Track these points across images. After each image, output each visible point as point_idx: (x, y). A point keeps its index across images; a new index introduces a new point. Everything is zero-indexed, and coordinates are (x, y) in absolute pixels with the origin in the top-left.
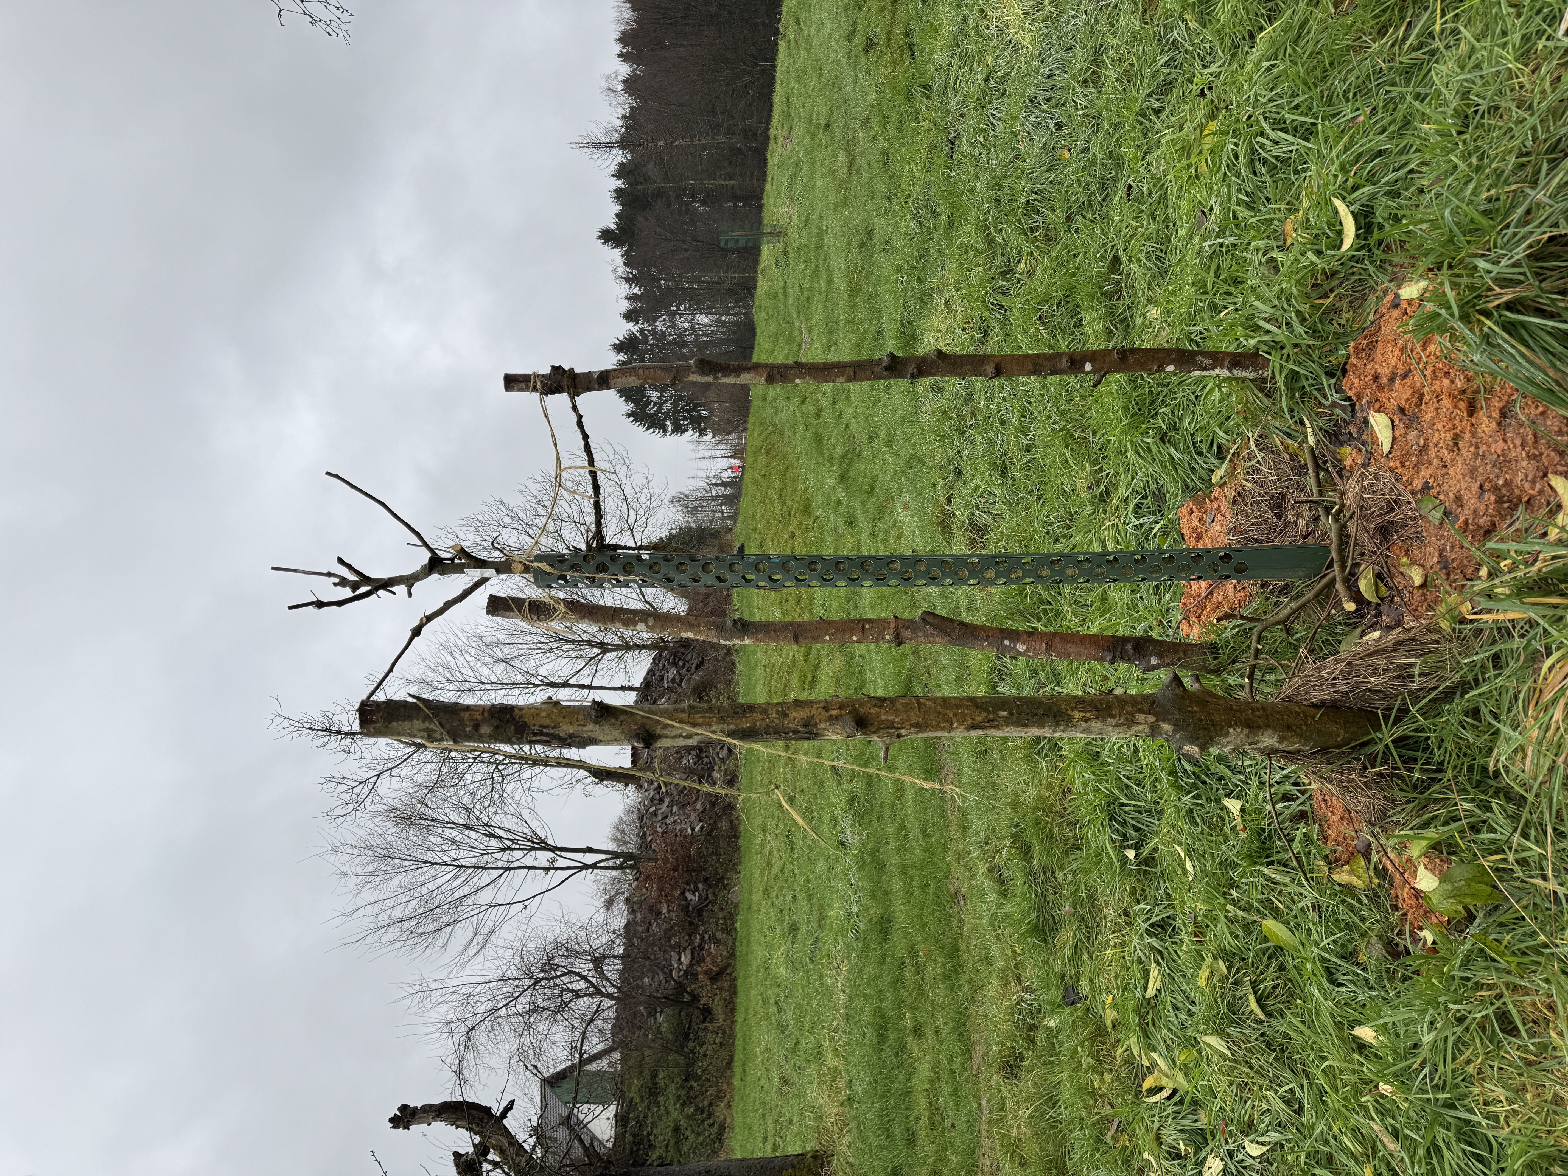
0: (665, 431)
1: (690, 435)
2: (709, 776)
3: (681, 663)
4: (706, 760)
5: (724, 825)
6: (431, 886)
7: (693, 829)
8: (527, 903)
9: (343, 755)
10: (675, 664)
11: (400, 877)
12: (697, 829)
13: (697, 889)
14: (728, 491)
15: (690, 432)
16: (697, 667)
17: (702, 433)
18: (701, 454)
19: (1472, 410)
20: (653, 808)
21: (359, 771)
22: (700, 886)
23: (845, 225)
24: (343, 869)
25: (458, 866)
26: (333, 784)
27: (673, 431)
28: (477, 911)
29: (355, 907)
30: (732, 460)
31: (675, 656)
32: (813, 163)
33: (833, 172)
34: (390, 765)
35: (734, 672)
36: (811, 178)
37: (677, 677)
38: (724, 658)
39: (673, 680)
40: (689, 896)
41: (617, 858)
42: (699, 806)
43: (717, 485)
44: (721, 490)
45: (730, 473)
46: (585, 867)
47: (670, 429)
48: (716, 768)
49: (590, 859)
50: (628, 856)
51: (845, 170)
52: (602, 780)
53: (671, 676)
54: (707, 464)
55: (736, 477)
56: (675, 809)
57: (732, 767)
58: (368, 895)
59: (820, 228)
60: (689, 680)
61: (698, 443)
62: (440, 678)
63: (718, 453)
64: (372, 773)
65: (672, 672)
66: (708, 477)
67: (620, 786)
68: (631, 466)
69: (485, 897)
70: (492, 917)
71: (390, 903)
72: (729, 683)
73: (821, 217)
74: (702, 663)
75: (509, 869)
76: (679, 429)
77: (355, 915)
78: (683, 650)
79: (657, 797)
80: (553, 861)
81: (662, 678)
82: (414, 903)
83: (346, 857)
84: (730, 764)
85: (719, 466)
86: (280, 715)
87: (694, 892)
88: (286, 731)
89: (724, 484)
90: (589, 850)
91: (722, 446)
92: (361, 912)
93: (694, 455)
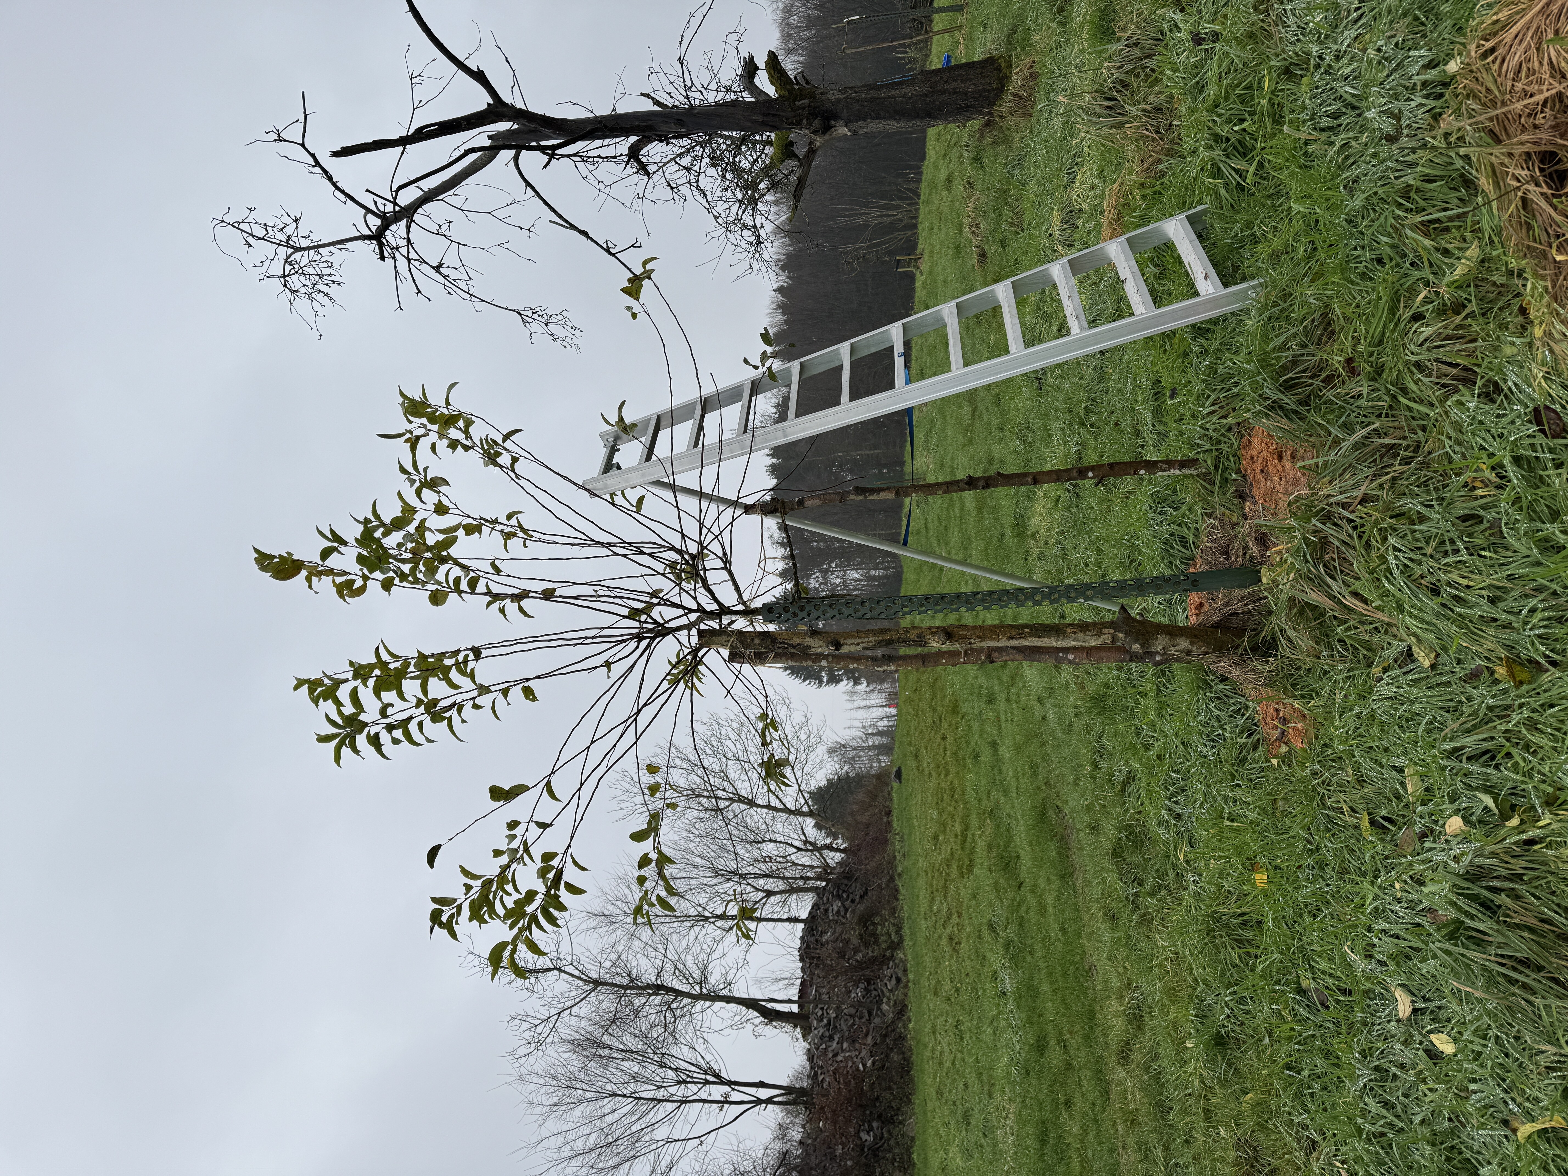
0: (821, 682)
1: (845, 685)
2: (879, 1009)
3: (845, 896)
4: (874, 993)
5: (895, 1057)
6: (610, 1119)
7: (864, 1065)
8: (702, 1139)
9: (527, 994)
10: (839, 897)
11: (581, 1108)
12: (869, 1064)
13: (871, 1129)
14: (885, 740)
15: (845, 682)
16: (862, 897)
17: (856, 682)
18: (856, 704)
19: (1280, 459)
20: (824, 1046)
21: (542, 1009)
22: (875, 1124)
23: (972, 458)
24: (530, 1097)
25: (636, 1098)
26: (517, 1022)
27: (828, 682)
28: (654, 1147)
29: (540, 1138)
30: (887, 709)
31: (839, 889)
32: (945, 417)
33: (959, 420)
34: (570, 1003)
35: (897, 900)
36: (943, 430)
37: (842, 909)
38: (888, 886)
39: (838, 912)
40: (864, 1136)
41: (790, 1094)
42: (869, 1040)
43: (872, 734)
44: (877, 740)
45: (885, 722)
46: (759, 1102)
47: (825, 680)
48: (885, 1000)
49: (764, 1094)
50: (802, 1092)
51: (970, 417)
52: (771, 1021)
53: (836, 908)
54: (862, 714)
55: (891, 726)
56: (845, 1045)
57: (901, 997)
58: (553, 1125)
59: (952, 467)
60: (853, 911)
61: (853, 693)
62: (618, 911)
63: (873, 702)
64: (553, 1012)
65: (837, 905)
66: (864, 727)
67: (789, 1027)
68: (791, 706)
69: (661, 1133)
70: (670, 1151)
71: (571, 1136)
72: (894, 910)
73: (952, 459)
74: (866, 893)
75: (686, 1102)
76: (834, 680)
77: (539, 1148)
78: (846, 882)
79: (827, 1034)
80: (727, 1095)
81: (826, 911)
82: (594, 1136)
83: (532, 1087)
84: (899, 994)
85: (874, 715)
86: (472, 953)
87: (868, 1133)
88: (478, 969)
89: (880, 733)
90: (762, 1085)
91: (875, 695)
92: (545, 1144)
93: (849, 706)
